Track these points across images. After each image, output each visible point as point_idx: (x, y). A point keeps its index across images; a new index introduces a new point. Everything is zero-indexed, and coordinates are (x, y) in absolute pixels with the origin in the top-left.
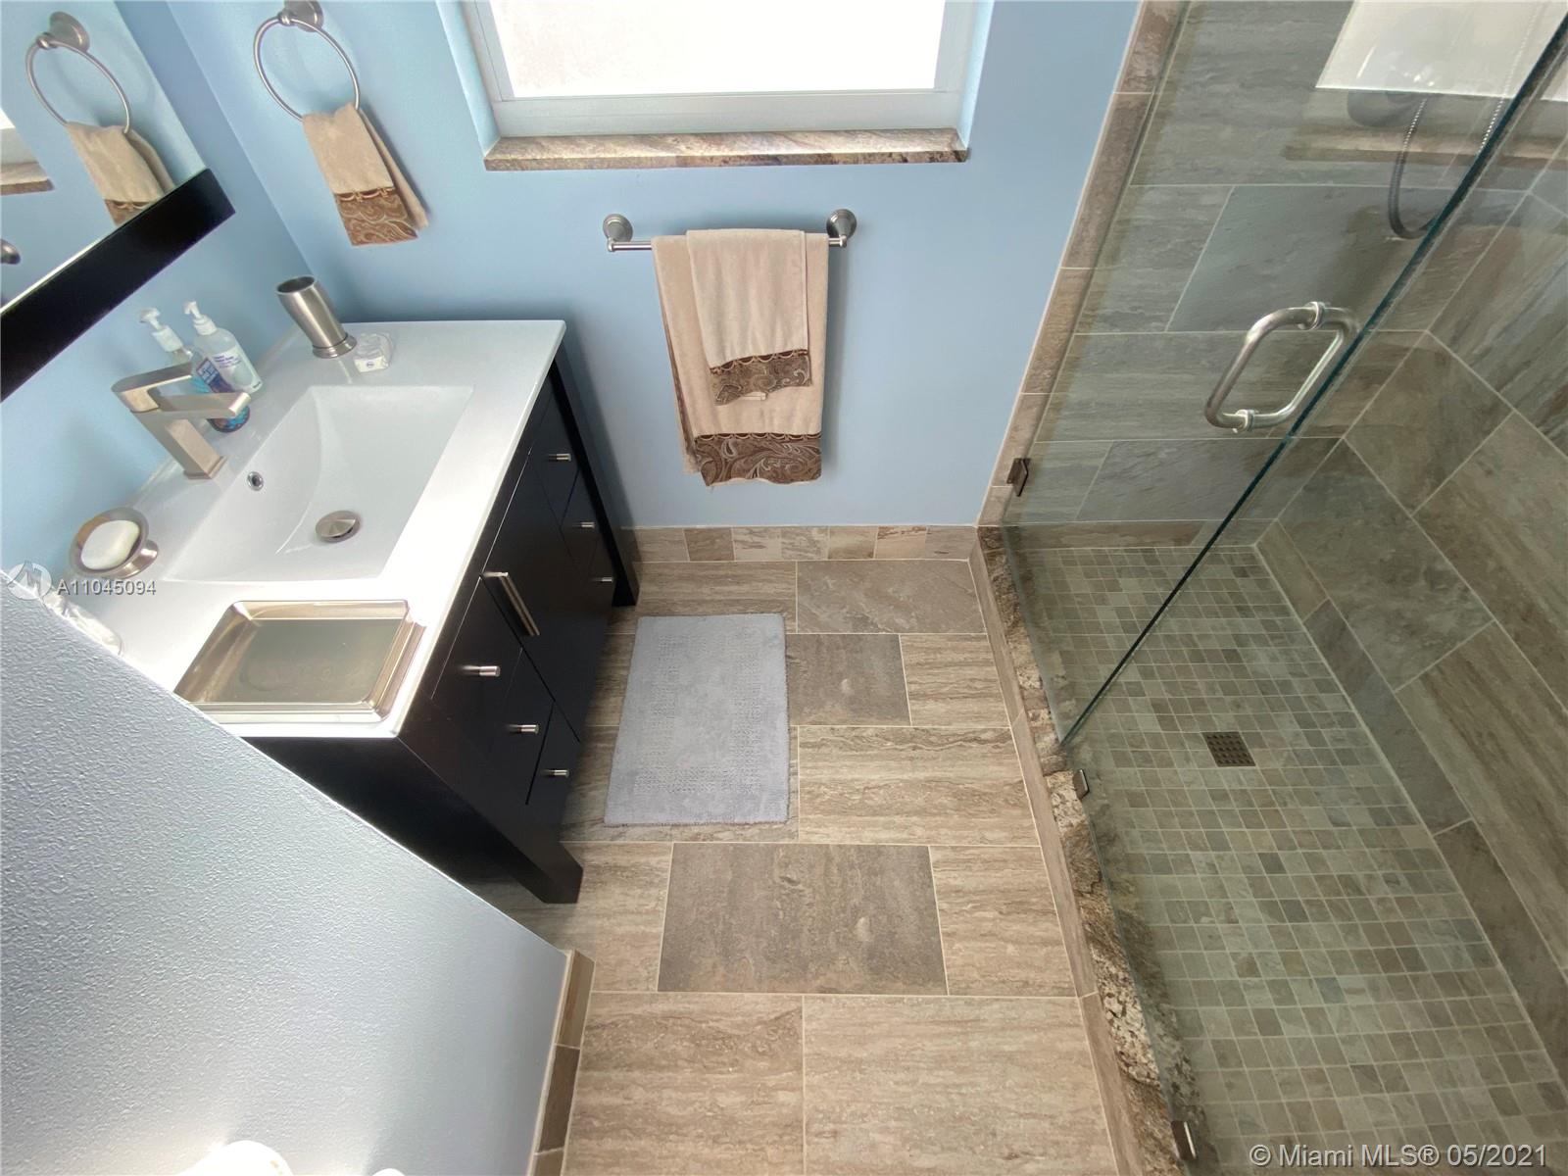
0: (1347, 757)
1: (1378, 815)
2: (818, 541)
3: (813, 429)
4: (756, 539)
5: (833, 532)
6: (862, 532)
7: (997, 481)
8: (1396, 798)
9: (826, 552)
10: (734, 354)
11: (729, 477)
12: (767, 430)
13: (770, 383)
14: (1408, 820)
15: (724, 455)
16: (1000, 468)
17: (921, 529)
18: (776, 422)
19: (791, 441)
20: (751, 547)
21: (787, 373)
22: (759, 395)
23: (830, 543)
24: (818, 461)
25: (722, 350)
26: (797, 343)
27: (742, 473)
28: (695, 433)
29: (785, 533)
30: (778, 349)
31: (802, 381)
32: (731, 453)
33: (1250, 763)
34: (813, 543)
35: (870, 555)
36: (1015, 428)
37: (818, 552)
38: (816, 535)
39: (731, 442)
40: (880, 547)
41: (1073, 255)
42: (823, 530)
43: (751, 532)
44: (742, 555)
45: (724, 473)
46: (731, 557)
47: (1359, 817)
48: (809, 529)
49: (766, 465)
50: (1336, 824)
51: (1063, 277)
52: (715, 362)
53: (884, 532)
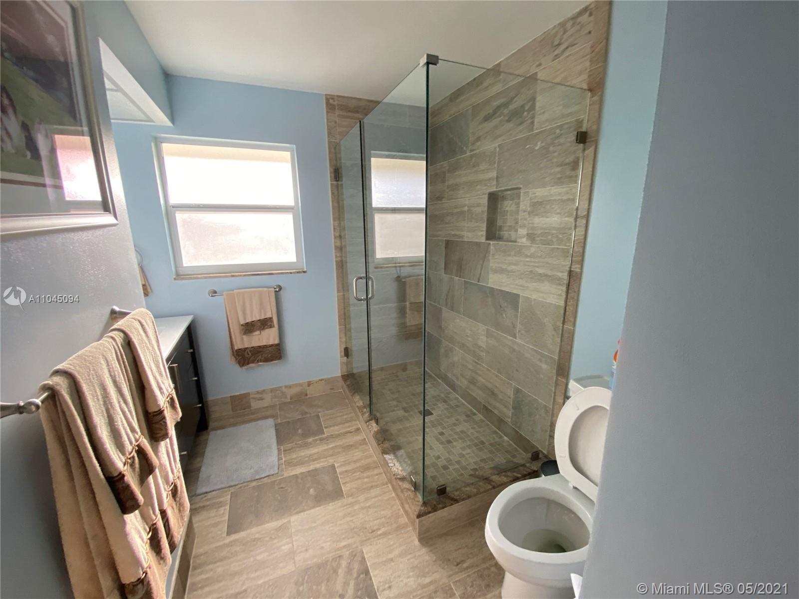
0: (457, 406)
1: (467, 416)
2: (285, 392)
3: (277, 342)
4: (260, 396)
5: (290, 387)
6: (301, 385)
7: (341, 357)
8: (471, 411)
9: (289, 397)
10: (249, 320)
11: (248, 364)
12: (261, 344)
13: (261, 327)
14: (475, 414)
15: (247, 356)
16: (341, 352)
17: (322, 380)
18: (264, 341)
19: (270, 347)
20: (259, 400)
21: (266, 325)
22: (258, 332)
23: (290, 392)
24: (280, 353)
25: (245, 318)
26: (268, 315)
27: (253, 362)
28: (236, 348)
29: (272, 390)
30: (263, 317)
31: (271, 327)
32: (249, 354)
33: (433, 414)
34: (283, 393)
35: (306, 395)
36: (340, 338)
37: (286, 398)
38: (284, 389)
39: (248, 350)
40: (310, 391)
41: (338, 291)
42: (286, 387)
43: (258, 393)
44: (255, 405)
45: (247, 361)
46: (250, 407)
47: (462, 418)
48: (280, 387)
49: (262, 357)
50: (457, 421)
51: (338, 296)
52: (242, 322)
53: (309, 384)
